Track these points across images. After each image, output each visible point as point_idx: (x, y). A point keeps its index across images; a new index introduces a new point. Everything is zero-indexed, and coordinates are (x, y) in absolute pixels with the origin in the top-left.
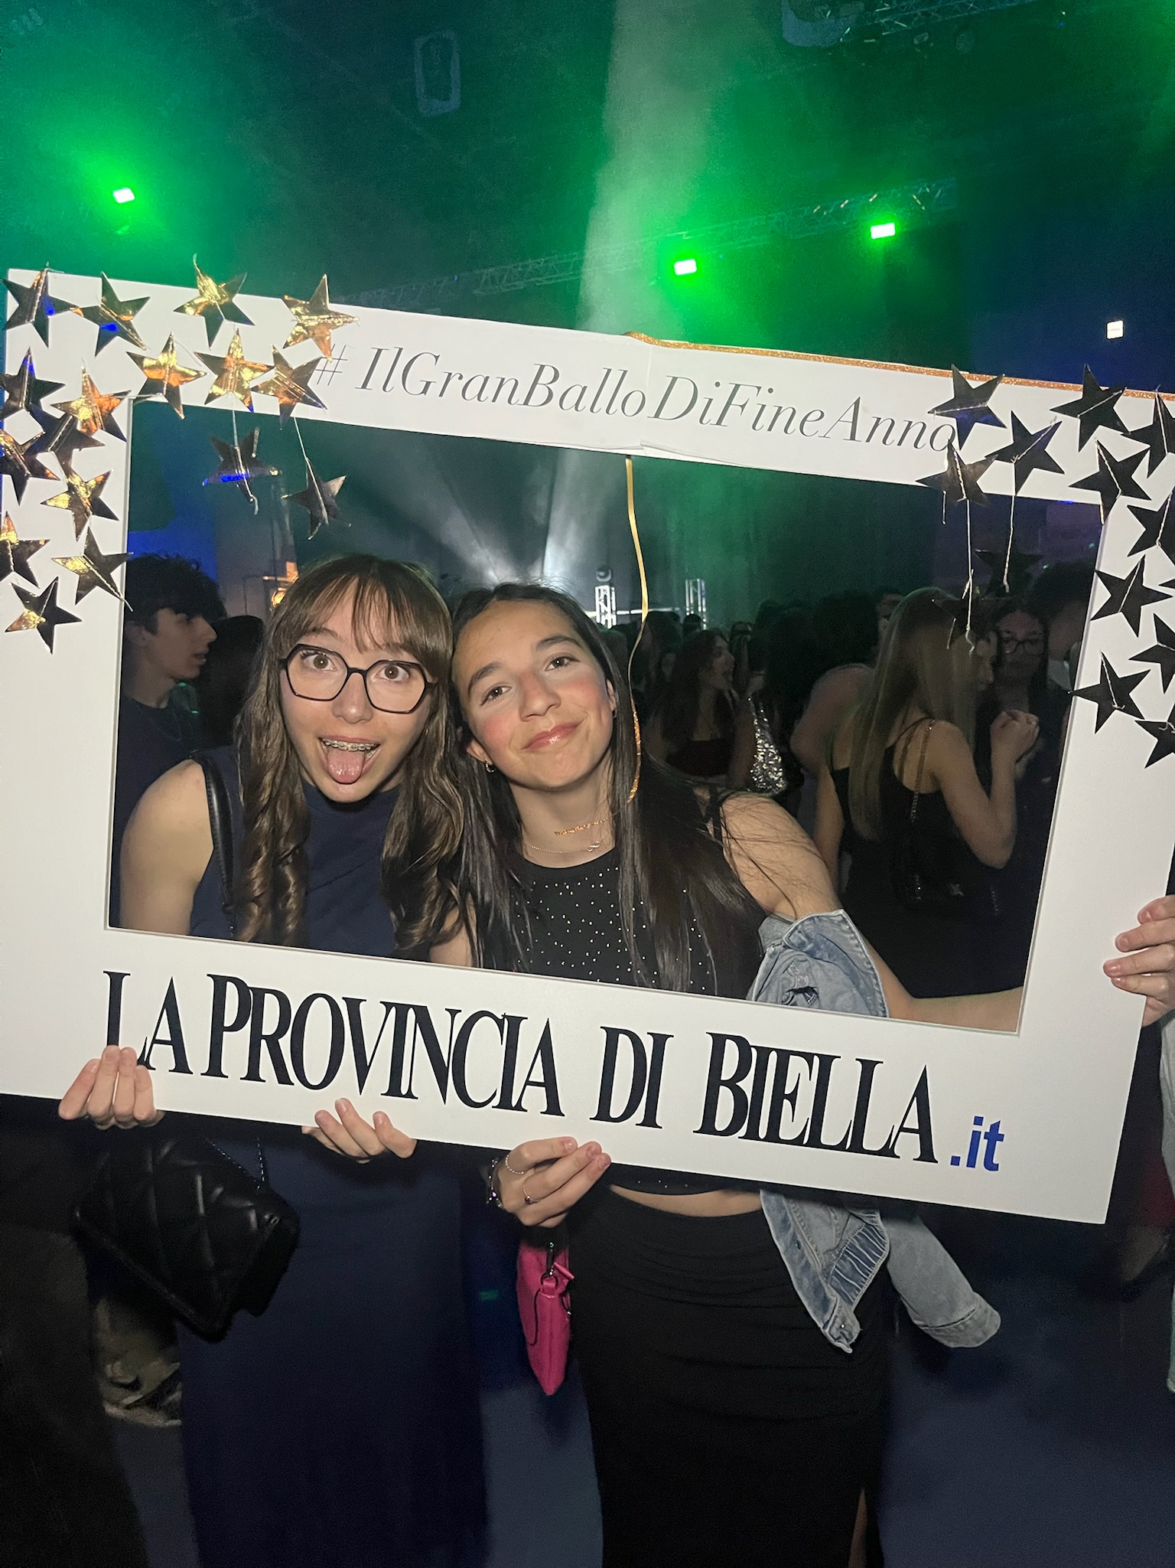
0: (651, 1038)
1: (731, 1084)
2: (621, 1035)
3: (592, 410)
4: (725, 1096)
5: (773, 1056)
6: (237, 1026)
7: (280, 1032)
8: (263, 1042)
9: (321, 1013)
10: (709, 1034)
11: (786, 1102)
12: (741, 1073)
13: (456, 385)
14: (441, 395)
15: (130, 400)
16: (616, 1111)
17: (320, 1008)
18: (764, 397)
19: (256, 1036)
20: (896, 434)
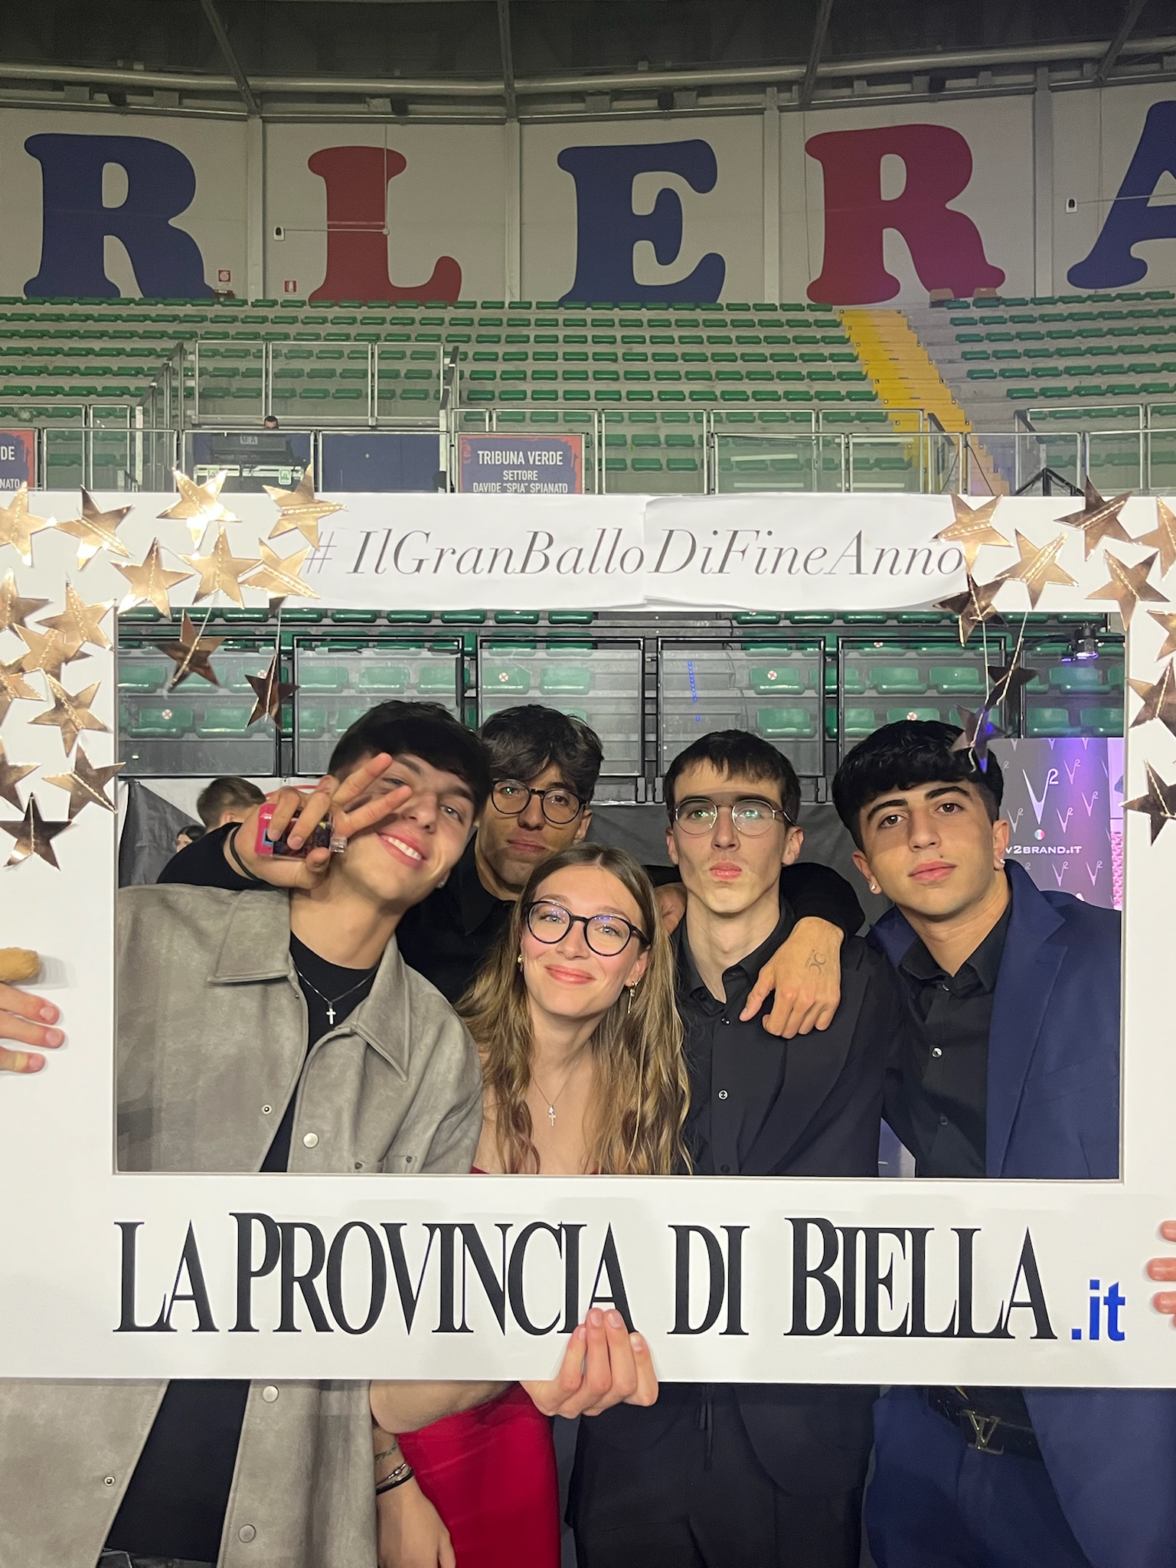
0: (725, 1232)
1: (819, 1274)
2: (691, 1232)
3: (590, 571)
4: (814, 1287)
5: (861, 1237)
6: (266, 1269)
7: (314, 1271)
8: (296, 1285)
9: (357, 1242)
10: (790, 1219)
11: (882, 1288)
12: (828, 1260)
13: (450, 560)
14: (435, 571)
16: (696, 1320)
17: (357, 1235)
18: (764, 540)
19: (288, 1279)
20: (902, 563)
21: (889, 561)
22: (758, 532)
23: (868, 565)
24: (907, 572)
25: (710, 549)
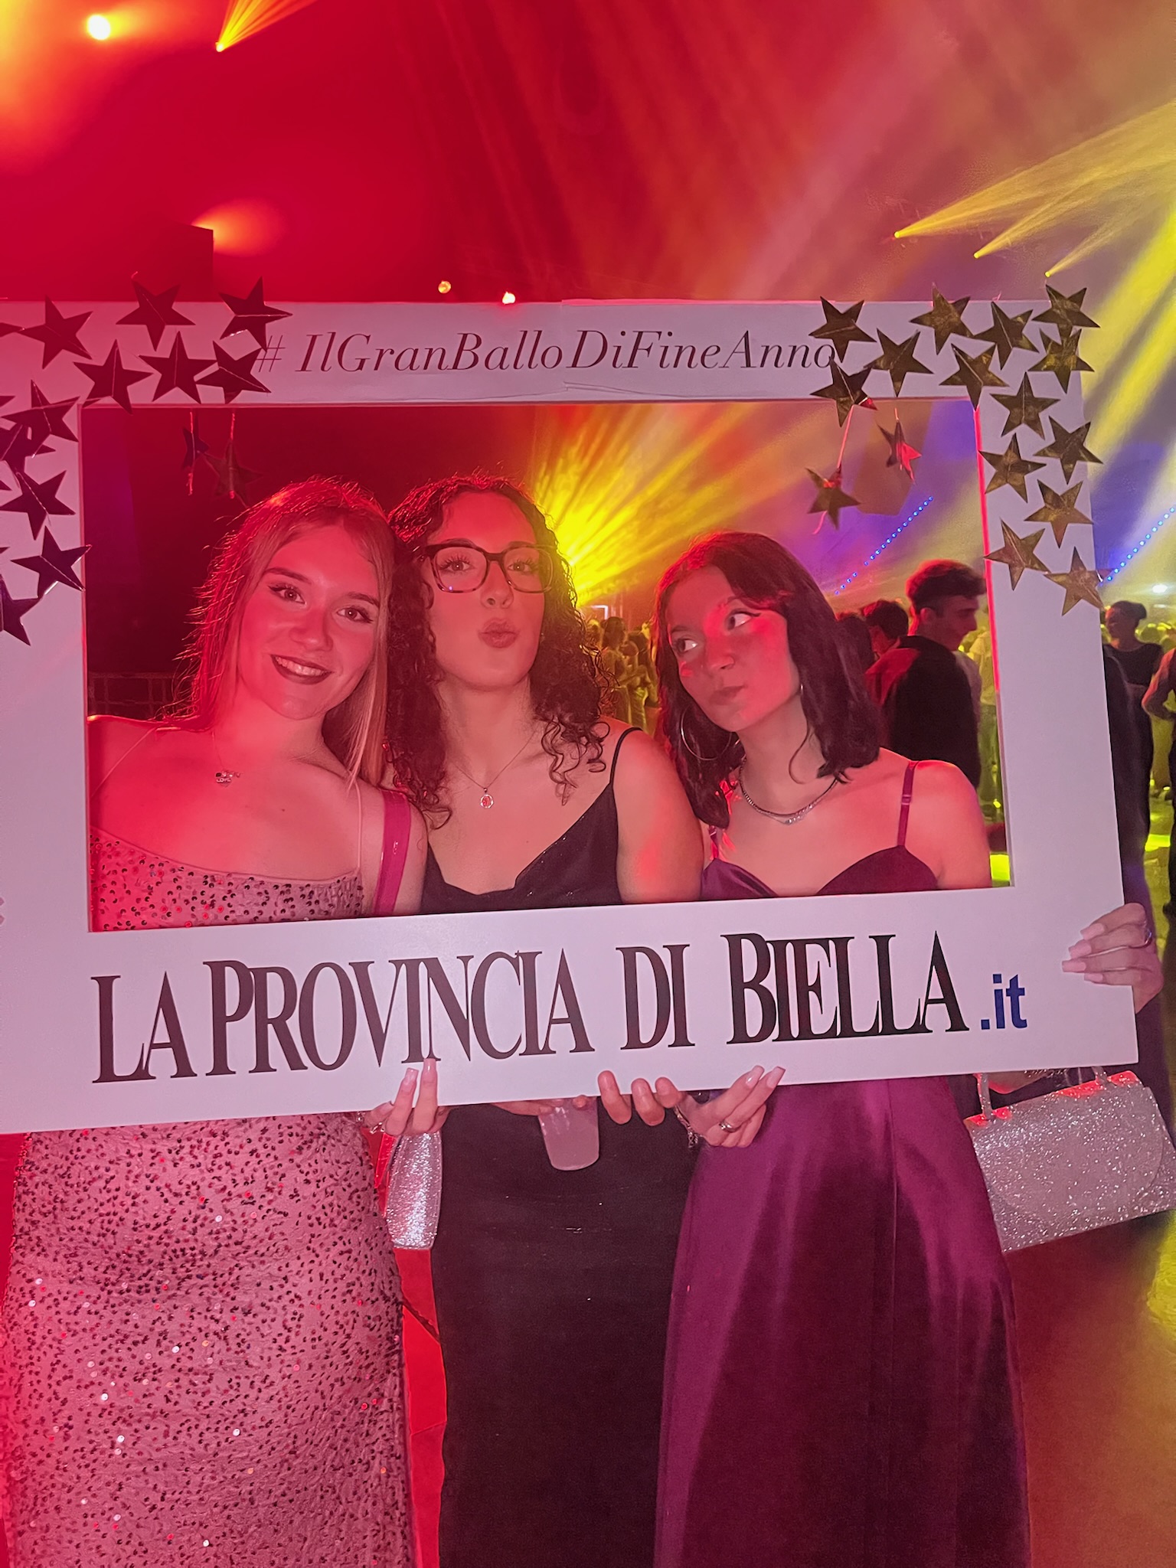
0: (667, 951)
1: (755, 984)
2: (637, 953)
3: (515, 367)
4: (751, 998)
5: (790, 948)
6: (240, 1014)
7: (287, 1012)
8: (270, 1026)
9: (327, 982)
10: (724, 936)
11: (811, 993)
12: (762, 972)
13: (388, 359)
14: (376, 368)
15: (78, 405)
16: (645, 1038)
17: (327, 976)
18: (665, 340)
19: (262, 1022)
20: (785, 358)
21: (773, 355)
22: (660, 333)
23: (756, 360)
24: (790, 365)
25: (619, 348)
